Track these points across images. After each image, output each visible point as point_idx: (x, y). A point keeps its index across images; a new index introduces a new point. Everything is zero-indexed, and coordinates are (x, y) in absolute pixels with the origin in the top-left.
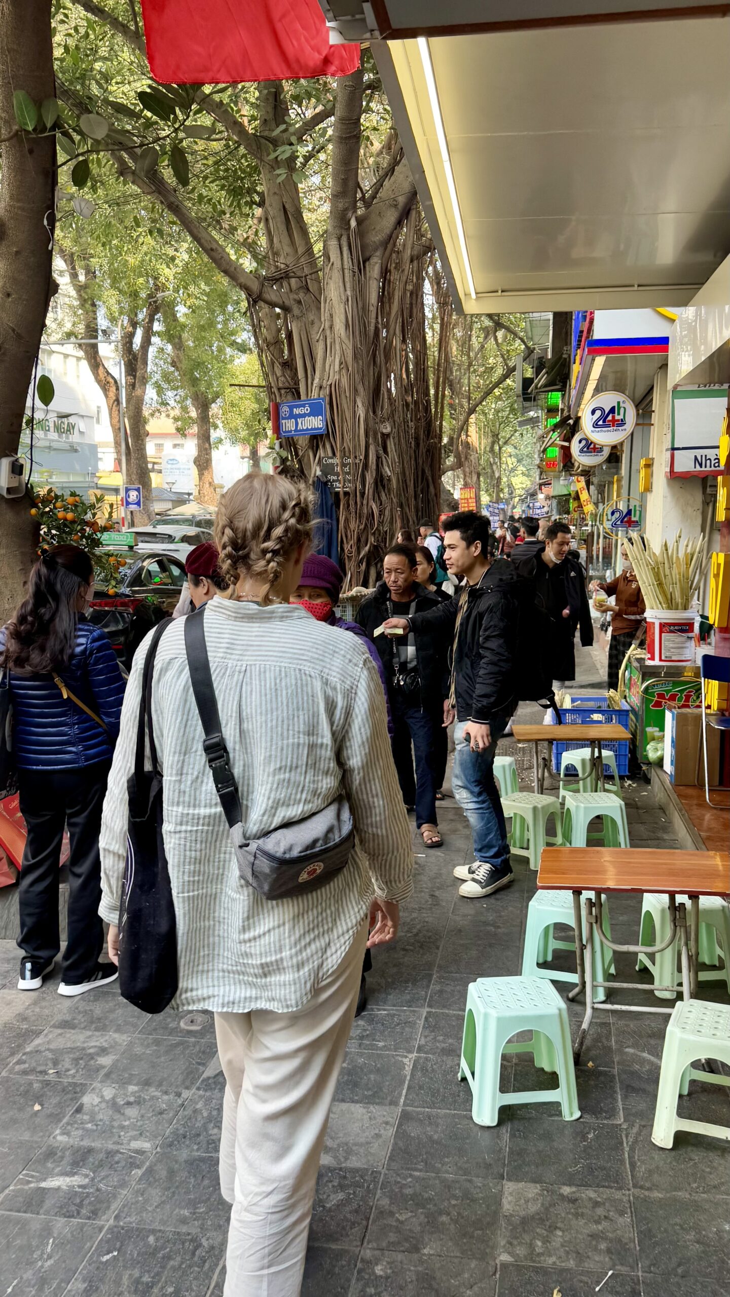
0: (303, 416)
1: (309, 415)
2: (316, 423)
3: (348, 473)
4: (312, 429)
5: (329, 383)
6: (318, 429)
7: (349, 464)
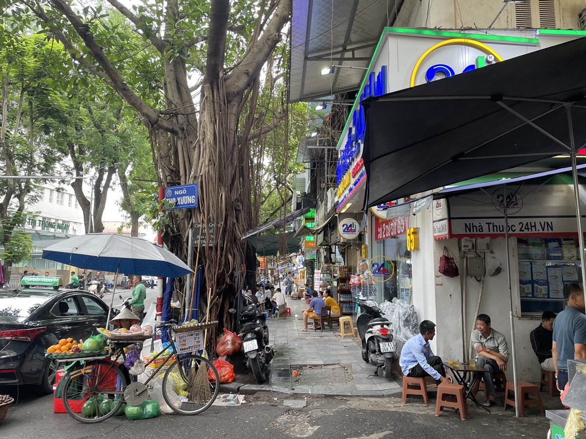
0: (182, 195)
1: (185, 195)
2: (191, 200)
3: (212, 234)
4: (187, 204)
5: (201, 174)
6: (192, 204)
7: (213, 227)
